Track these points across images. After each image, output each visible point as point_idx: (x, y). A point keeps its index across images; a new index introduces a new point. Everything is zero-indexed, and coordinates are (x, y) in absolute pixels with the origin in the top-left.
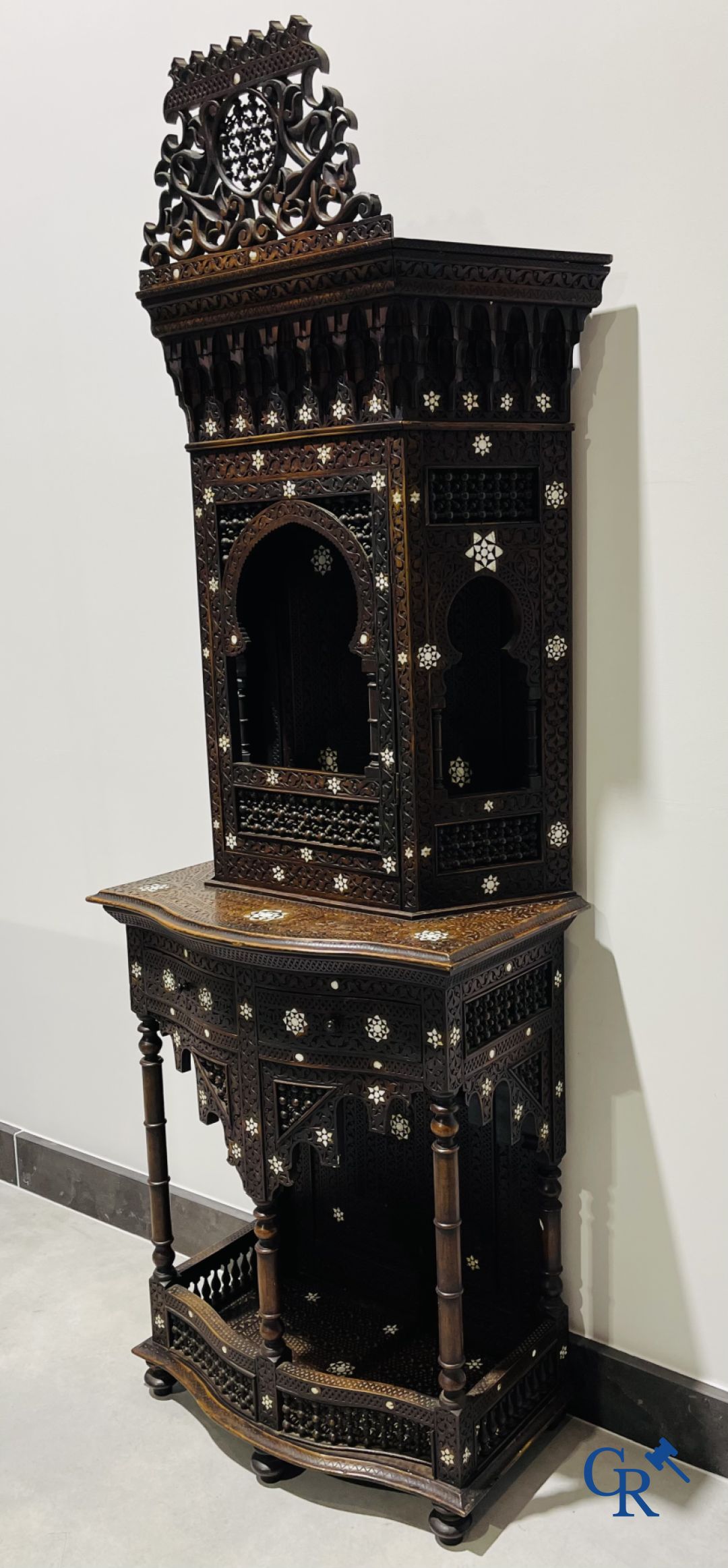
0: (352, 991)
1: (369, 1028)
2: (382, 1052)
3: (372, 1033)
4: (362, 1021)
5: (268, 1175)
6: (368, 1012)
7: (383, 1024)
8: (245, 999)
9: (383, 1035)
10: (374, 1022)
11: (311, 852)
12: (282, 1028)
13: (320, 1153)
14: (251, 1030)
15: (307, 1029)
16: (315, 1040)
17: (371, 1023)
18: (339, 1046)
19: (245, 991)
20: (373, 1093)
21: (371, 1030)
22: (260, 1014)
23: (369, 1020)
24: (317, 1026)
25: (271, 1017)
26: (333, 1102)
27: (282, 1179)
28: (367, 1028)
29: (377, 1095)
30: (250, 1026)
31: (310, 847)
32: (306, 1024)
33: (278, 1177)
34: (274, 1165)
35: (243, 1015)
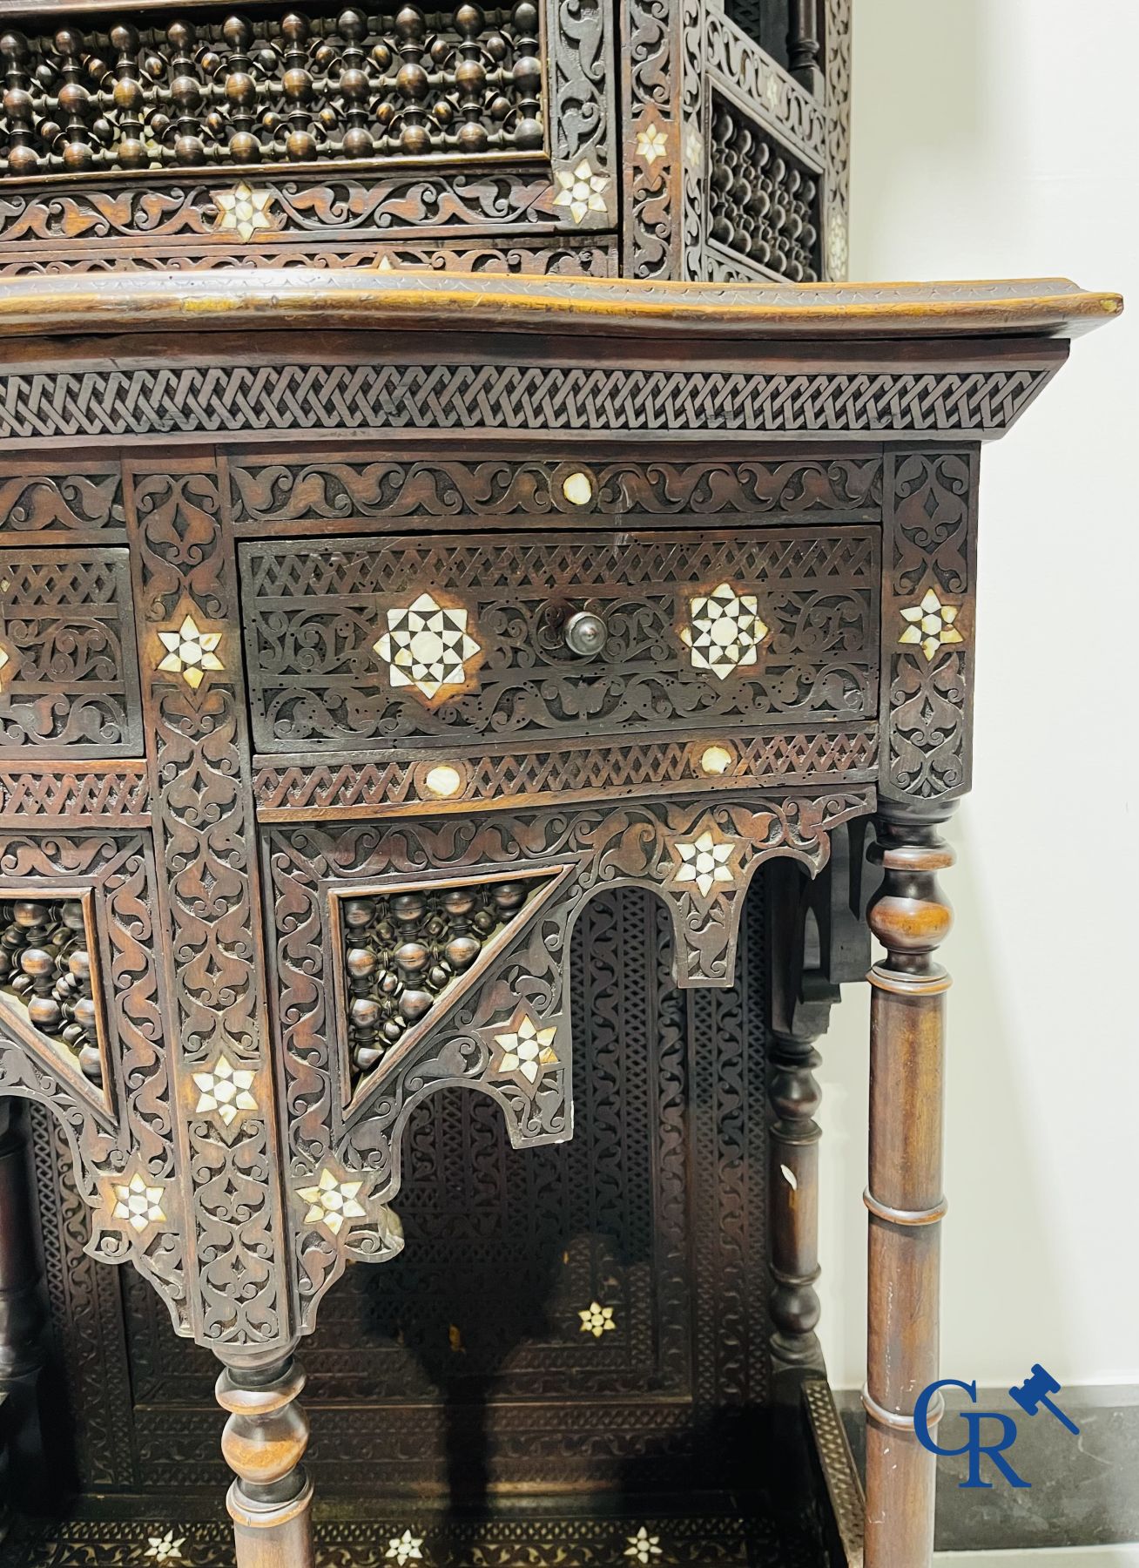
0: (637, 509)
1: (696, 634)
2: (736, 711)
3: (704, 651)
4: (670, 611)
5: (296, 1246)
6: (694, 578)
7: (744, 610)
8: (186, 603)
9: (743, 650)
10: (714, 610)
12: (372, 680)
13: (508, 1107)
14: (216, 719)
15: (480, 669)
16: (505, 706)
17: (703, 613)
18: (590, 716)
19: (187, 568)
20: (693, 862)
21: (703, 641)
22: (264, 645)
23: (697, 605)
24: (516, 650)
25: (319, 647)
26: (559, 917)
27: (358, 1243)
28: (686, 636)
29: (705, 863)
30: (213, 704)
32: (471, 648)
33: (341, 1241)
34: (327, 1204)
35: (177, 668)
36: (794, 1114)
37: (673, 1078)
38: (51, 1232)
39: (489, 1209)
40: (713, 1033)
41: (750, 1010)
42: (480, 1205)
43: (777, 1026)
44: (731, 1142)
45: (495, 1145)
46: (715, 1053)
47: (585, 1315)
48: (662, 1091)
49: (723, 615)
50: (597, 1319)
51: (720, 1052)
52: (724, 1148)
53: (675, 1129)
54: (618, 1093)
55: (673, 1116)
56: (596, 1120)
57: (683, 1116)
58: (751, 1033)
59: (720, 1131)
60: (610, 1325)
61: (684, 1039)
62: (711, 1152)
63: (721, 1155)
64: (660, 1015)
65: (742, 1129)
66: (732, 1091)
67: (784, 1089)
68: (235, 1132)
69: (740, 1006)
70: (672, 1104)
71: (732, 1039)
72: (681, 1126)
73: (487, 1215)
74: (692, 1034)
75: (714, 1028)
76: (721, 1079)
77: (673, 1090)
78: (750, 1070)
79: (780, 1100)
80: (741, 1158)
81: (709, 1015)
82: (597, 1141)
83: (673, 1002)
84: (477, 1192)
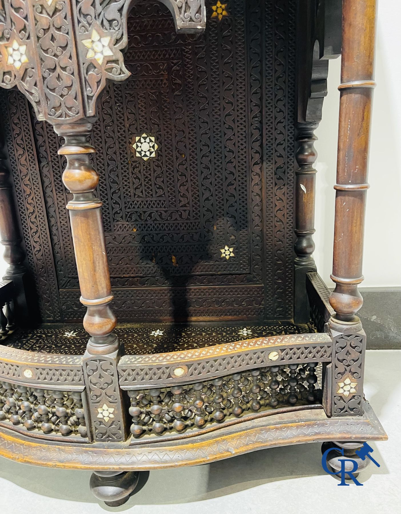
5: (83, 71)
27: (110, 70)
33: (103, 68)
34: (96, 49)
36: (305, 161)
37: (257, 152)
39: (185, 208)
40: (273, 131)
41: (289, 120)
42: (182, 206)
43: (300, 120)
44: (280, 178)
45: (187, 181)
46: (274, 139)
47: (223, 251)
48: (252, 158)
50: (227, 252)
51: (276, 139)
52: (277, 181)
53: (257, 174)
54: (234, 158)
55: (257, 169)
56: (226, 170)
57: (260, 169)
58: (289, 130)
59: (276, 174)
60: (232, 255)
61: (261, 135)
62: (272, 183)
63: (276, 184)
64: (252, 125)
65: (284, 172)
66: (281, 156)
67: (302, 151)
68: (53, 9)
69: (284, 118)
70: (256, 164)
71: (281, 133)
72: (260, 173)
73: (185, 211)
74: (265, 132)
75: (274, 129)
76: (276, 151)
77: (257, 157)
78: (288, 146)
79: (301, 157)
80: (284, 185)
81: (272, 123)
82: (226, 178)
83: (257, 119)
84: (180, 201)
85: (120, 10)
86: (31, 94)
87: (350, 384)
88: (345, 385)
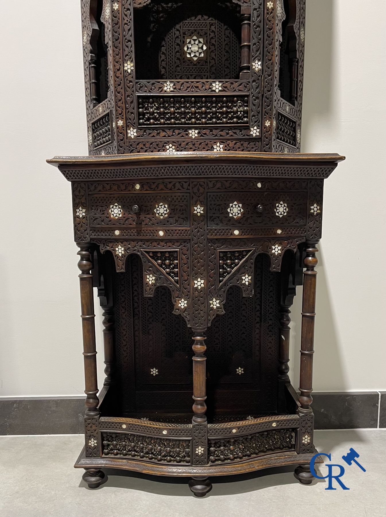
0: (268, 189)
1: (277, 210)
2: (282, 223)
3: (278, 213)
4: (273, 206)
5: (209, 311)
6: (277, 200)
7: (285, 206)
8: (198, 202)
9: (284, 213)
10: (280, 206)
11: (197, 131)
12: (227, 215)
13: (243, 289)
14: (202, 221)
15: (243, 214)
16: (246, 220)
17: (278, 206)
18: (260, 223)
19: (199, 197)
20: (274, 249)
21: (278, 211)
22: (210, 209)
23: (277, 205)
24: (249, 211)
25: (219, 210)
26: (252, 257)
27: (218, 311)
28: (275, 210)
29: (276, 250)
30: (202, 219)
31: (196, 128)
32: (242, 210)
33: (216, 310)
34: (214, 304)
35: (196, 213)
36: (284, 323)
37: (258, 317)
38: (119, 351)
39: (217, 345)
40: (267, 306)
41: (276, 301)
42: (215, 344)
43: (282, 303)
44: (270, 331)
45: (219, 331)
46: (268, 311)
47: (238, 370)
48: (256, 320)
49: (281, 207)
50: (240, 371)
51: (269, 311)
52: (269, 333)
53: (258, 328)
54: (246, 320)
55: (258, 325)
56: (241, 326)
57: (260, 326)
58: (275, 307)
59: (268, 329)
60: (243, 372)
61: (261, 308)
62: (266, 333)
63: (268, 334)
64: (256, 303)
65: (273, 328)
66: (271, 319)
67: (283, 318)
68: (200, 291)
69: (273, 301)
70: (257, 323)
71: (271, 308)
72: (259, 328)
73: (217, 347)
74: (263, 307)
75: (268, 305)
76: (268, 317)
77: (258, 319)
78: (275, 315)
79: (282, 321)
80: (272, 335)
81: (267, 302)
82: (241, 330)
83: (259, 300)
84: (215, 341)
85: (224, 292)
86: (186, 317)
87: (307, 438)
88: (305, 438)
